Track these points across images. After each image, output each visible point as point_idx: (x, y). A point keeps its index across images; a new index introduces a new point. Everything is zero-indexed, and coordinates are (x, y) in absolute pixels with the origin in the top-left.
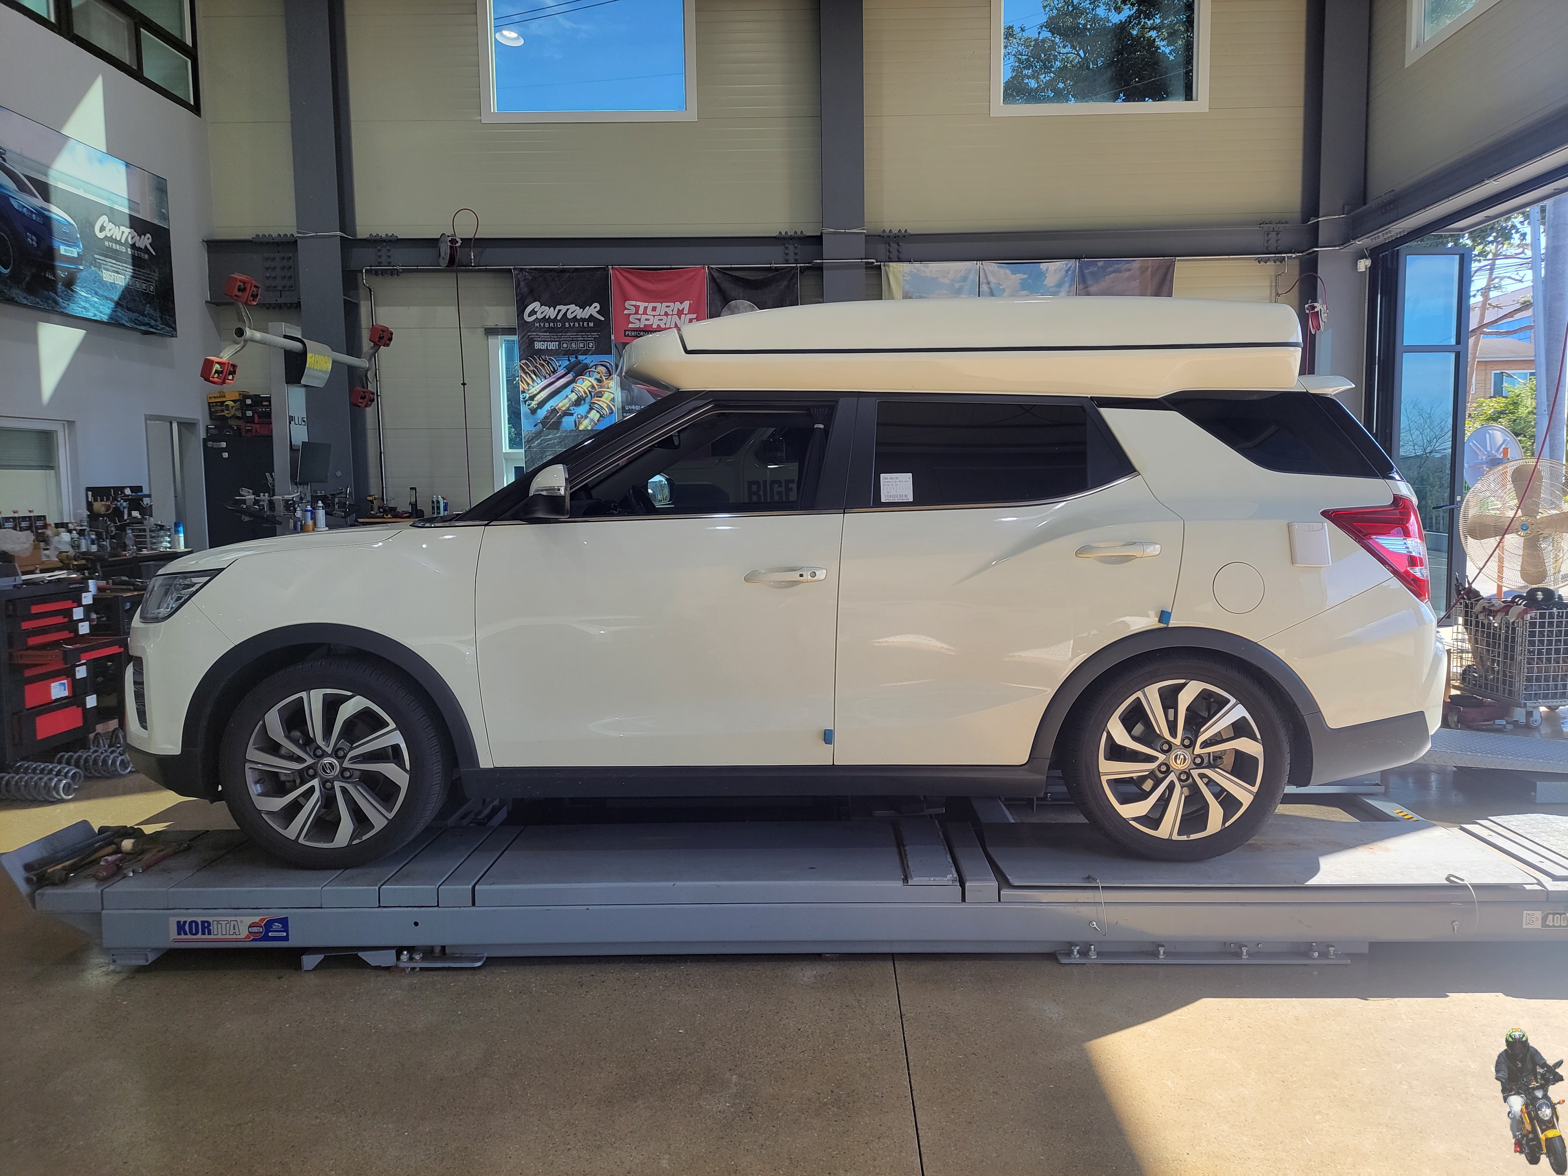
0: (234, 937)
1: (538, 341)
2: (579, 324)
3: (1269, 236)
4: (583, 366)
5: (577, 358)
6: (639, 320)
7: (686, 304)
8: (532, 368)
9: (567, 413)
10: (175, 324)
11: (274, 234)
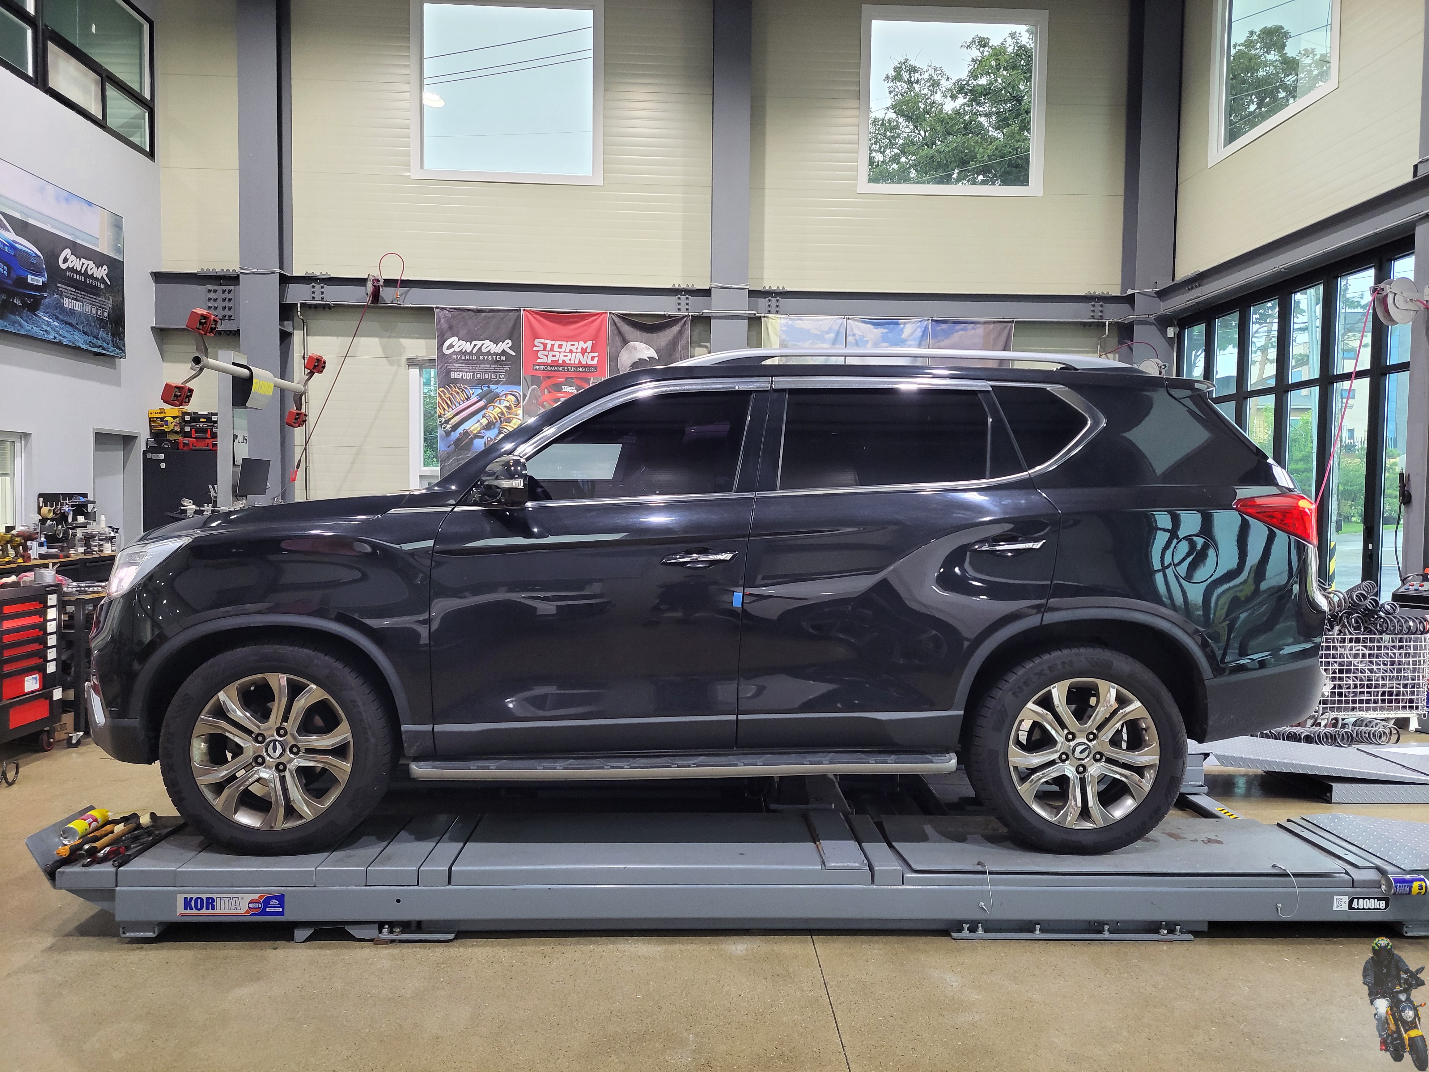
0: (235, 912)
1: (454, 371)
2: (493, 358)
3: (1094, 304)
4: (494, 395)
5: (488, 387)
6: (547, 356)
7: (589, 344)
8: (448, 395)
9: (478, 436)
10: (124, 346)
11: (218, 269)
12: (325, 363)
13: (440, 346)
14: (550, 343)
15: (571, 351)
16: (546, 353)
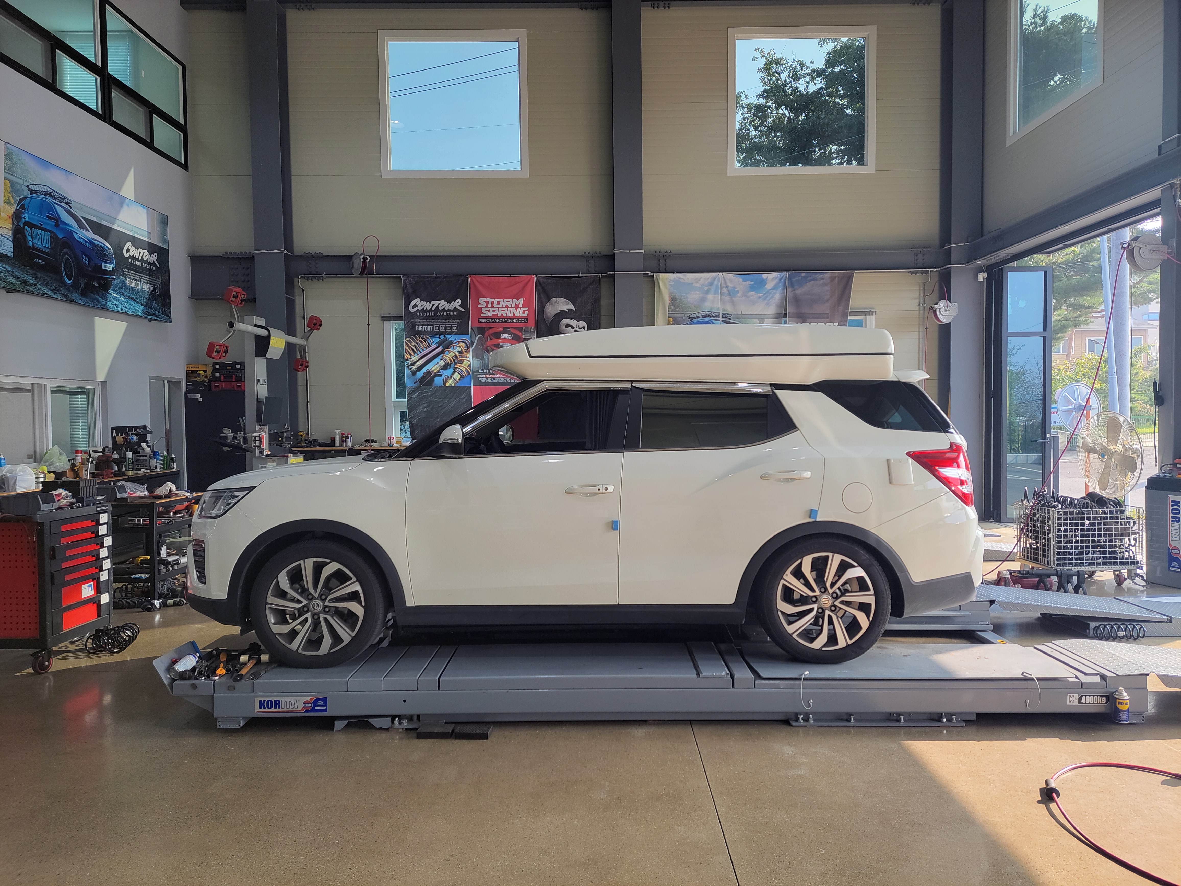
0: (294, 709)
1: (418, 325)
2: (447, 314)
3: (918, 257)
4: (449, 342)
5: (445, 336)
6: (489, 311)
7: (521, 301)
8: (414, 344)
9: (438, 374)
10: (171, 314)
11: (238, 252)
12: (321, 322)
13: (407, 305)
14: (490, 300)
15: (507, 307)
16: (488, 309)
